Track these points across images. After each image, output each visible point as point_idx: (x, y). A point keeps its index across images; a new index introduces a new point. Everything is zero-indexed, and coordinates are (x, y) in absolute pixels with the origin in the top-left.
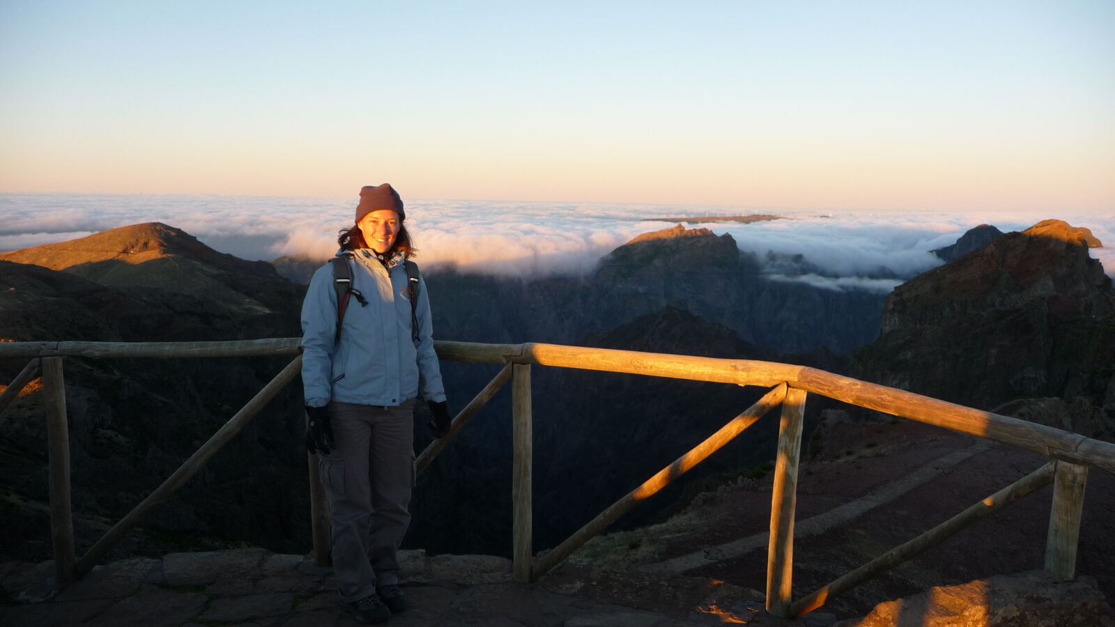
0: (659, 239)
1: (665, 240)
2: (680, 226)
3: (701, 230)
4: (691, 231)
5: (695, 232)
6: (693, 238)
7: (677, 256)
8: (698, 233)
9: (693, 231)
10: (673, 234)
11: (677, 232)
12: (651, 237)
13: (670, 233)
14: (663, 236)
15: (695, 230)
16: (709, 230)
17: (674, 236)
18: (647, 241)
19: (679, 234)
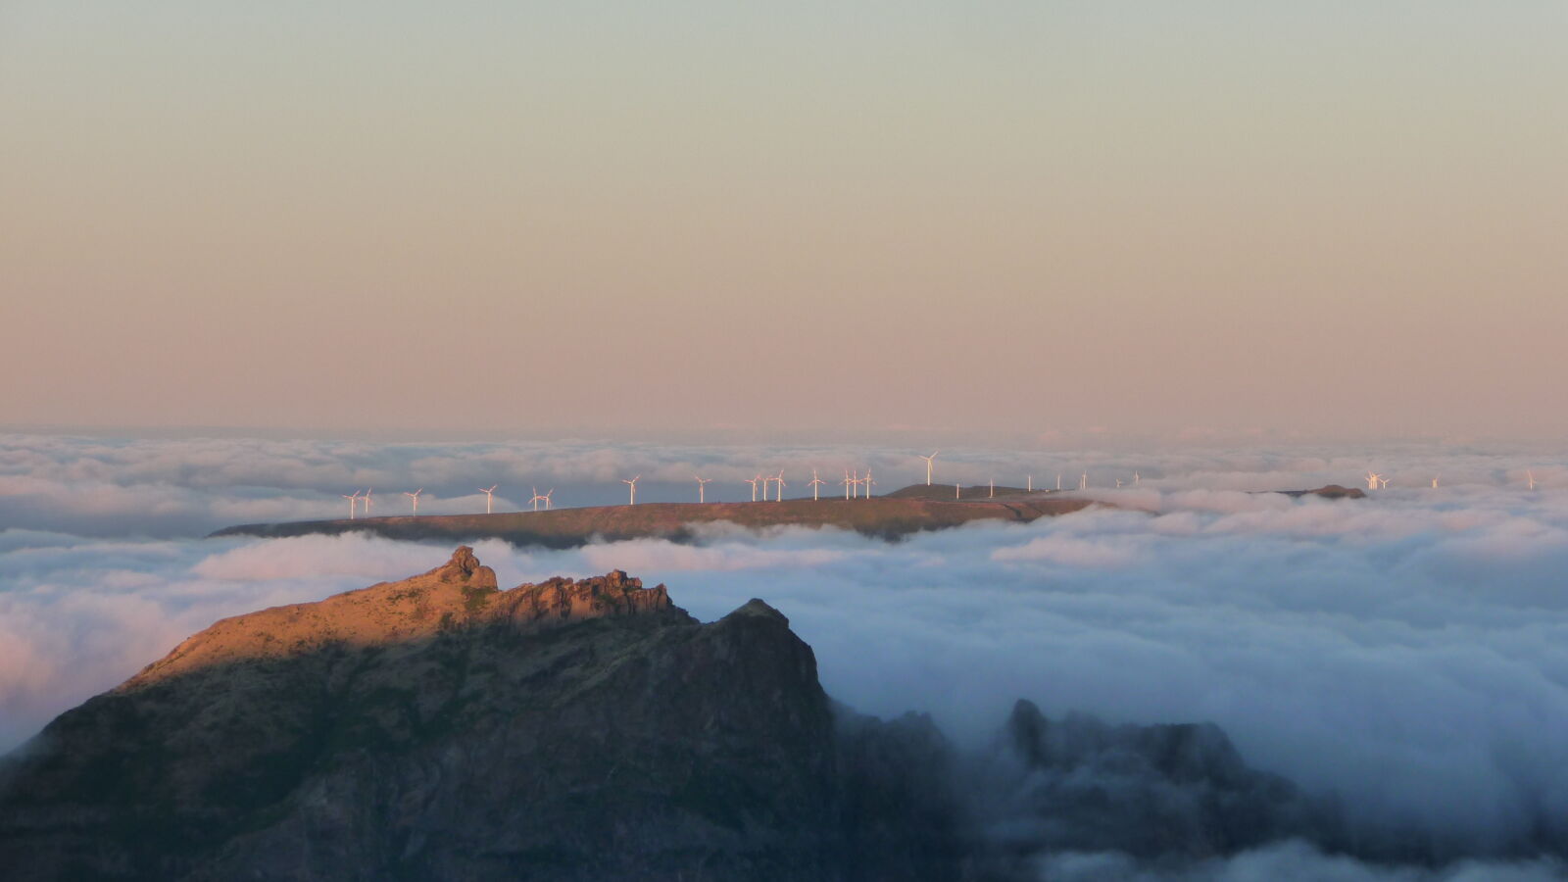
0: (334, 650)
1: (372, 655)
2: (466, 566)
3: (594, 588)
4: (532, 593)
5: (563, 600)
6: (550, 635)
7: (453, 755)
8: (580, 606)
9: (548, 596)
10: (420, 614)
11: (447, 600)
12: (287, 636)
13: (407, 607)
14: (362, 628)
15: (557, 583)
16: (648, 584)
17: (428, 628)
18: (259, 666)
19: (459, 618)
